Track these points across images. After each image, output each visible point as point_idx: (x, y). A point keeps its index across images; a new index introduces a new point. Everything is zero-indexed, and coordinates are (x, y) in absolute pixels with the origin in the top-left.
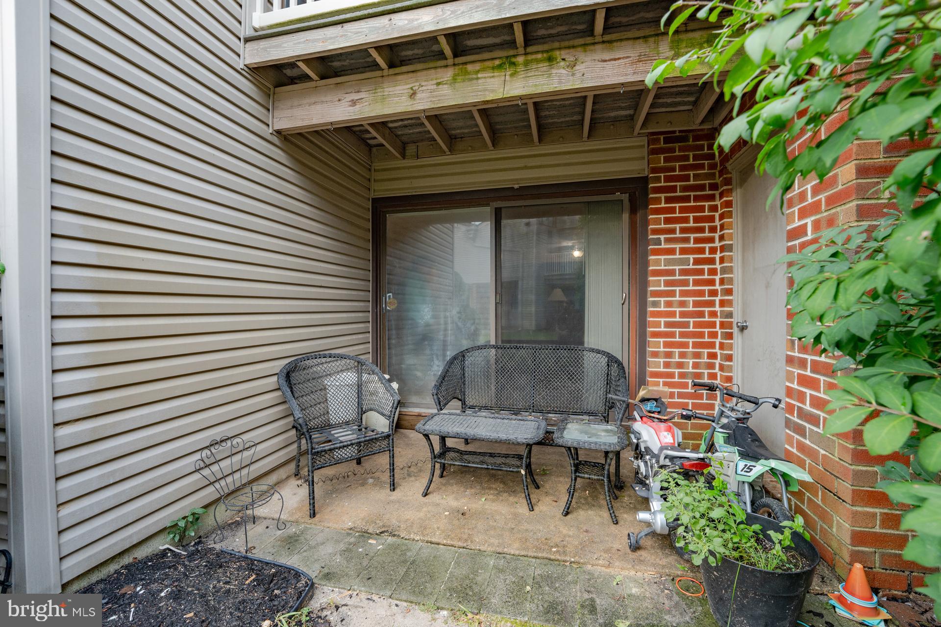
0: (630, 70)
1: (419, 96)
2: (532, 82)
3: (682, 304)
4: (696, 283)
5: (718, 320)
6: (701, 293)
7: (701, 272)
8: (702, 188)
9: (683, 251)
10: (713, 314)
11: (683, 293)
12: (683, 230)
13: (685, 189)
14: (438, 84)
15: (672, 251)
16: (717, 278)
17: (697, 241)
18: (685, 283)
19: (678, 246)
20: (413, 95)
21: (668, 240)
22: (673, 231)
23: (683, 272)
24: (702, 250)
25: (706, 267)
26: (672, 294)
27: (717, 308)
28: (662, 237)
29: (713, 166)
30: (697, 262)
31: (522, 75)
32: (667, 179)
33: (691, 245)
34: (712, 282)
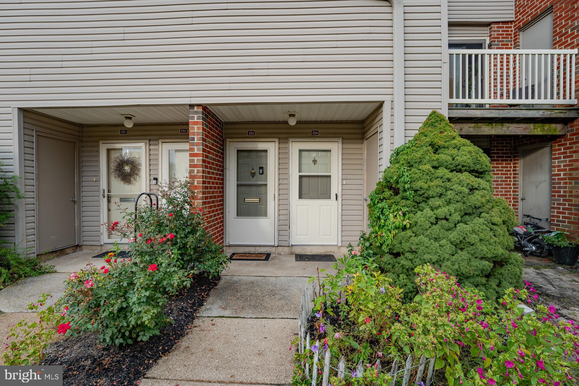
0: (523, 131)
1: (463, 130)
2: (497, 130)
3: (501, 191)
4: (506, 185)
5: (512, 197)
6: (507, 188)
7: (507, 181)
8: (507, 153)
9: (502, 174)
10: (510, 195)
11: (502, 188)
12: (502, 167)
13: (502, 153)
14: (469, 127)
15: (498, 174)
16: (512, 183)
17: (506, 171)
18: (502, 185)
19: (500, 172)
20: (461, 130)
21: (497, 170)
22: (498, 167)
23: (502, 181)
24: (507, 174)
25: (508, 179)
26: (498, 188)
27: (512, 193)
28: (495, 169)
29: (511, 147)
30: (506, 178)
31: (494, 128)
32: (497, 150)
33: (504, 172)
34: (510, 185)
